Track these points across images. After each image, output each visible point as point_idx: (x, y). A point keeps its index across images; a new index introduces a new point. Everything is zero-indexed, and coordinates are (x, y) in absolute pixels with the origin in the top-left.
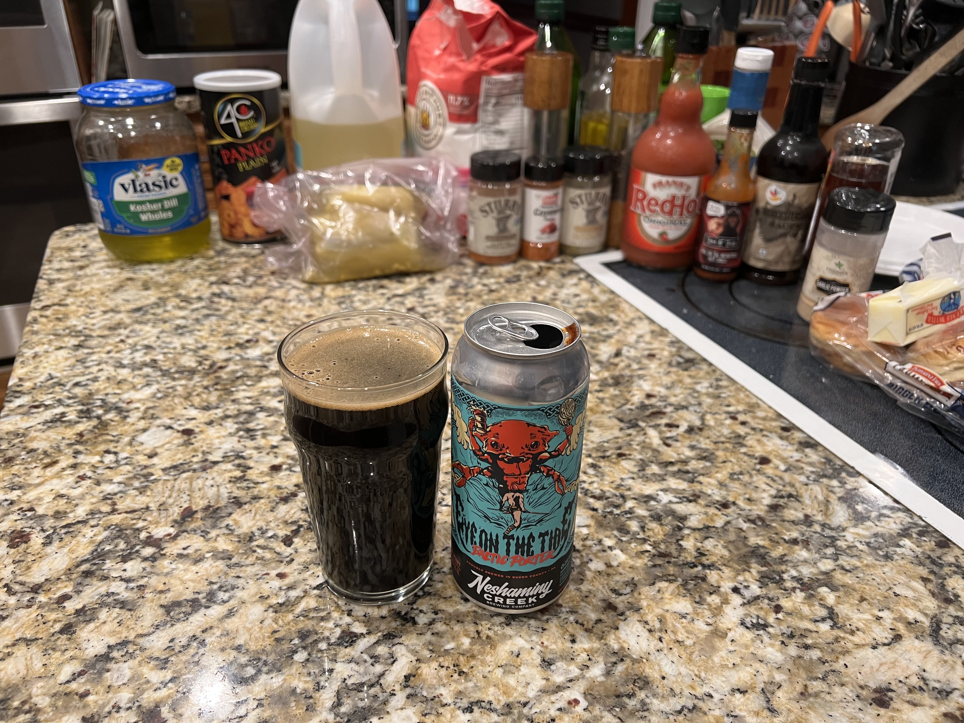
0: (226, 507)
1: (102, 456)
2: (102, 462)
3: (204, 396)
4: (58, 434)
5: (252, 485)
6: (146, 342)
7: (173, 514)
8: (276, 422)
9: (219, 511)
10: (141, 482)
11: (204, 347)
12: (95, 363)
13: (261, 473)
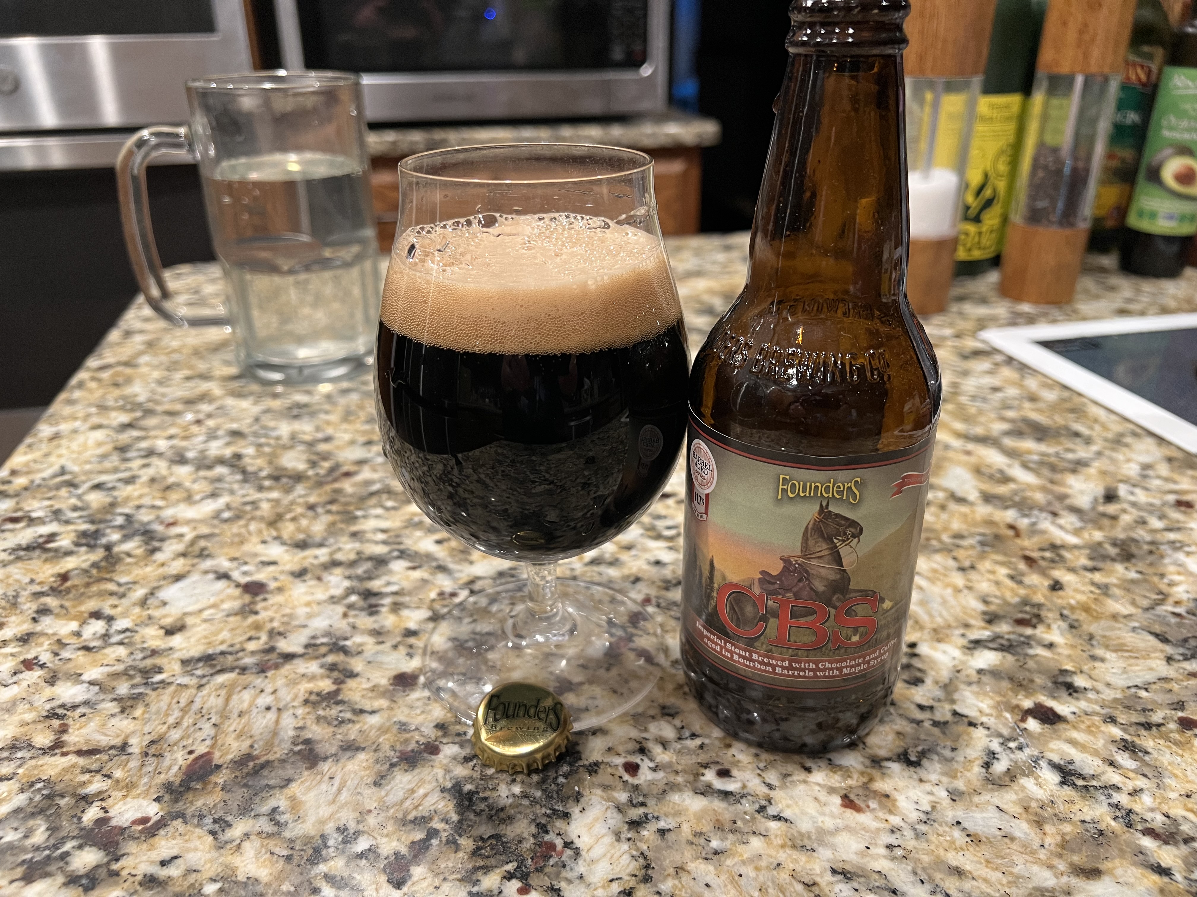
0: (283, 761)
1: (83, 623)
2: (78, 634)
3: (304, 522)
4: (28, 571)
5: (348, 715)
6: (235, 426)
7: (170, 768)
8: (425, 581)
9: (265, 772)
10: (134, 686)
11: (327, 439)
12: (143, 453)
13: (373, 689)
